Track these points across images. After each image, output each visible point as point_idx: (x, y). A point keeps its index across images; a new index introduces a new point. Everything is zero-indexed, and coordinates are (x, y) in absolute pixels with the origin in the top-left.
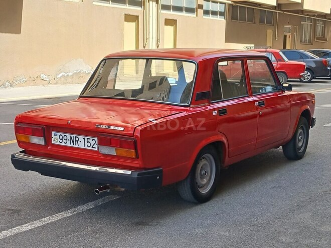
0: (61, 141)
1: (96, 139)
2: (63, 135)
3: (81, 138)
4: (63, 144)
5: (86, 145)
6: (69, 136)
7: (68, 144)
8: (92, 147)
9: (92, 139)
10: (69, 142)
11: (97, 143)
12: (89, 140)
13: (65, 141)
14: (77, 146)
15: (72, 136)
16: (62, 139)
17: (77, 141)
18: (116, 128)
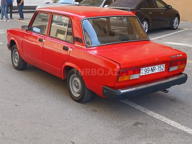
0: (145, 72)
1: (164, 65)
2: (147, 68)
3: (157, 67)
4: (147, 74)
5: (159, 70)
6: (150, 68)
7: (150, 73)
8: (162, 70)
9: (162, 65)
10: (150, 71)
11: (164, 67)
12: (160, 67)
13: (148, 72)
14: (154, 72)
15: (152, 67)
16: (146, 71)
17: (155, 69)
18: (179, 56)
